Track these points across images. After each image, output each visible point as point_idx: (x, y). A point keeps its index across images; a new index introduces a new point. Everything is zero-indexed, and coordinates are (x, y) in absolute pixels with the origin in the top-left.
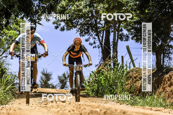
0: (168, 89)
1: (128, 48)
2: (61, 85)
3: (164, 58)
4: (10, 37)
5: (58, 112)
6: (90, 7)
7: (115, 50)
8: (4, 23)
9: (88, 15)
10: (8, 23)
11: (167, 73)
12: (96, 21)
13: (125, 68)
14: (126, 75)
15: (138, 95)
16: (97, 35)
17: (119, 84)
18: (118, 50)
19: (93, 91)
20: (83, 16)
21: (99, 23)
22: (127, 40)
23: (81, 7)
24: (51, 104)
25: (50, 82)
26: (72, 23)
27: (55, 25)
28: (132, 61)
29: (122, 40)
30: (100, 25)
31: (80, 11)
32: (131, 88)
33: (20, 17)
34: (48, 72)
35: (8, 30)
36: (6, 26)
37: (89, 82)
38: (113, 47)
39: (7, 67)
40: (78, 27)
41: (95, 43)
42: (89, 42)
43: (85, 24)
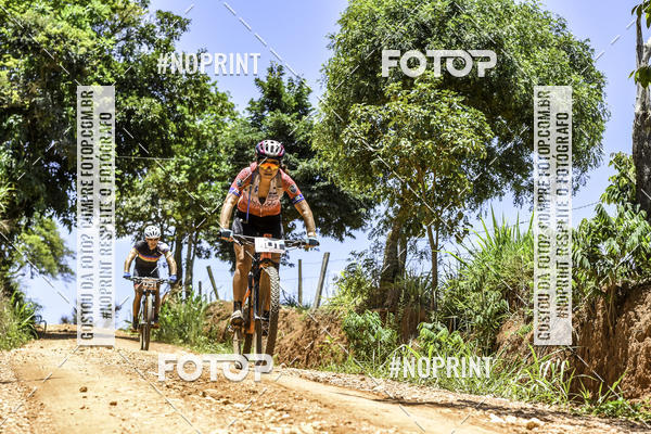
1: (208, 268)
4: (31, 245)
6: (153, 204)
7: (190, 272)
8: (23, 223)
9: (149, 216)
10: (29, 224)
13: (203, 300)
14: (205, 310)
15: (222, 342)
17: (194, 324)
18: (194, 272)
20: (142, 218)
22: (207, 257)
23: (138, 205)
26: (126, 228)
28: (215, 290)
29: (200, 257)
30: (168, 233)
31: (138, 209)
32: (211, 331)
33: (47, 215)
35: (29, 234)
36: (26, 228)
38: (187, 268)
39: (23, 290)
40: (135, 233)
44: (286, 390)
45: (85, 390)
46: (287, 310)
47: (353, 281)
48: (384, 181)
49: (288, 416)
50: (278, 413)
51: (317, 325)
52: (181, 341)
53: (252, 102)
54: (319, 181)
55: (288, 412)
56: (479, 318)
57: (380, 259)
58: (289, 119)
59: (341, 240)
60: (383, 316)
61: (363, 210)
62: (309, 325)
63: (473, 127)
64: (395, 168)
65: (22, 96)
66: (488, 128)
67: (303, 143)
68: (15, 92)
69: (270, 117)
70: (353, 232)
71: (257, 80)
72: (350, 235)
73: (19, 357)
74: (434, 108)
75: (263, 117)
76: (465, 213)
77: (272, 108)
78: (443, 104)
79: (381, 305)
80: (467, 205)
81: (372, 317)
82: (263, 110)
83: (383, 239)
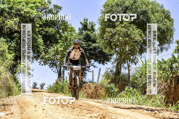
0: (85, 90)
2: (41, 88)
3: (83, 78)
5: (40, 99)
7: (64, 74)
8: (19, 62)
11: (84, 84)
12: (56, 62)
16: (56, 68)
17: (65, 88)
19: (54, 91)
21: (57, 63)
24: (37, 95)
25: (36, 87)
27: (39, 63)
29: (66, 70)
34: (36, 82)
36: (19, 63)
37: (52, 87)
38: (63, 73)
39: (19, 80)
40: (49, 64)
41: (55, 71)
42: (53, 71)
43: (51, 63)
44: (89, 105)
45: (36, 106)
46: (90, 84)
47: (107, 76)
48: (115, 49)
49: (90, 112)
50: (87, 111)
51: (98, 88)
52: (62, 92)
53: (79, 28)
54: (98, 49)
55: (90, 111)
56: (141, 85)
57: (114, 70)
58: (90, 33)
59: (104, 65)
60: (116, 85)
61: (110, 57)
62: (95, 88)
63: (139, 34)
64: (118, 45)
65: (18, 28)
66: (143, 34)
67: (93, 39)
68: (16, 27)
69: (84, 32)
70: (107, 63)
71: (81, 22)
72: (106, 63)
73: (18, 98)
74: (129, 29)
75: (82, 32)
76: (137, 57)
77: (85, 30)
78: (131, 28)
79: (115, 82)
80: (137, 55)
81: (113, 85)
82: (82, 30)
83: (115, 64)
